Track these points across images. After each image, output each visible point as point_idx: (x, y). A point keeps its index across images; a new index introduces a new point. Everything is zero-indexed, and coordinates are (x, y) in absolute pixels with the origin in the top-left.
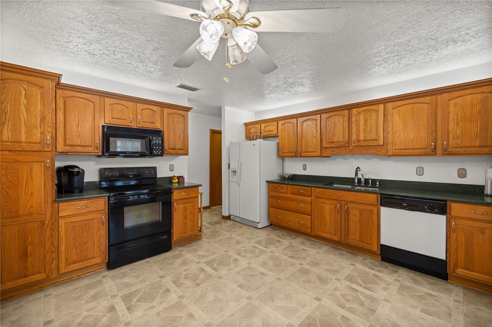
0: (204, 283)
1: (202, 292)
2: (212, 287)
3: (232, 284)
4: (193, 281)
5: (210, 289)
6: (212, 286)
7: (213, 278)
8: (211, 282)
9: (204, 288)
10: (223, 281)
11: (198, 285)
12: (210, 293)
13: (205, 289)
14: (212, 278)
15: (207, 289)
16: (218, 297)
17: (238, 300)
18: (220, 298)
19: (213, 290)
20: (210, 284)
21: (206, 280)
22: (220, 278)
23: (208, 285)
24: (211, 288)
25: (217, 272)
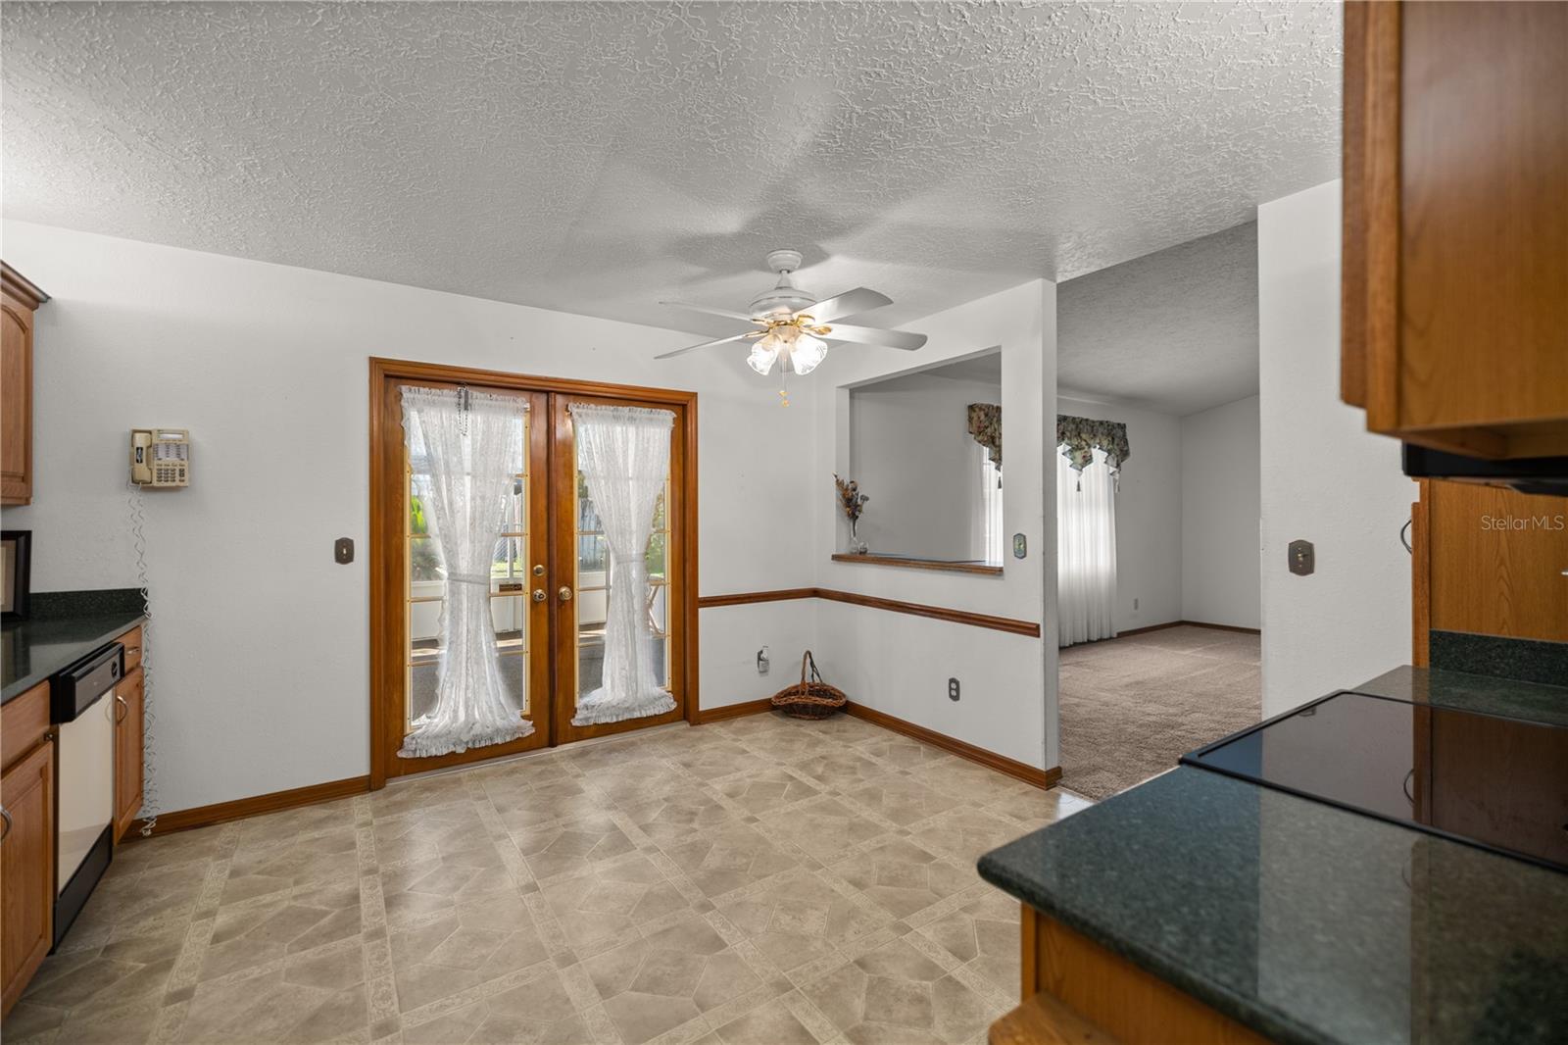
0: (842, 969)
1: (842, 936)
2: (812, 949)
3: (741, 955)
4: (882, 981)
5: (819, 944)
6: (812, 953)
7: (809, 988)
8: (816, 968)
9: (837, 948)
10: (773, 968)
11: (861, 963)
12: (817, 931)
13: (833, 944)
14: (814, 986)
15: (826, 944)
16: (794, 918)
17: (739, 904)
18: (788, 914)
19: (808, 941)
20: (817, 963)
21: (836, 980)
22: (783, 987)
23: (825, 959)
24: (815, 947)
25: (792, 1018)
